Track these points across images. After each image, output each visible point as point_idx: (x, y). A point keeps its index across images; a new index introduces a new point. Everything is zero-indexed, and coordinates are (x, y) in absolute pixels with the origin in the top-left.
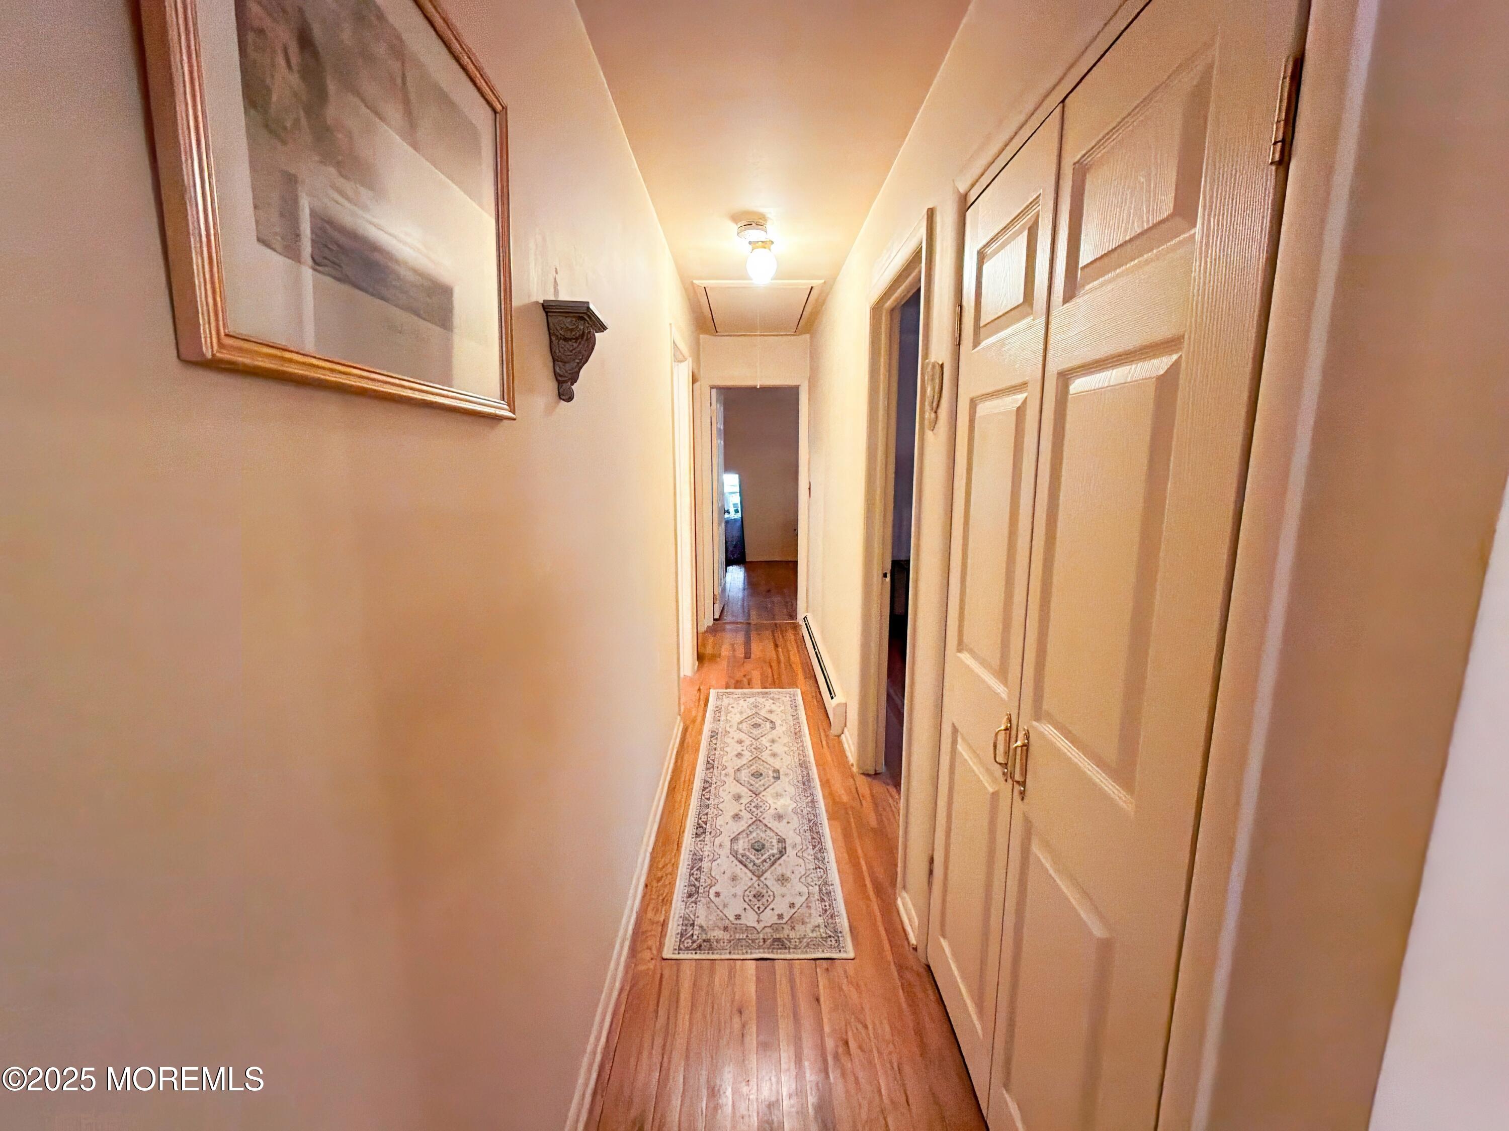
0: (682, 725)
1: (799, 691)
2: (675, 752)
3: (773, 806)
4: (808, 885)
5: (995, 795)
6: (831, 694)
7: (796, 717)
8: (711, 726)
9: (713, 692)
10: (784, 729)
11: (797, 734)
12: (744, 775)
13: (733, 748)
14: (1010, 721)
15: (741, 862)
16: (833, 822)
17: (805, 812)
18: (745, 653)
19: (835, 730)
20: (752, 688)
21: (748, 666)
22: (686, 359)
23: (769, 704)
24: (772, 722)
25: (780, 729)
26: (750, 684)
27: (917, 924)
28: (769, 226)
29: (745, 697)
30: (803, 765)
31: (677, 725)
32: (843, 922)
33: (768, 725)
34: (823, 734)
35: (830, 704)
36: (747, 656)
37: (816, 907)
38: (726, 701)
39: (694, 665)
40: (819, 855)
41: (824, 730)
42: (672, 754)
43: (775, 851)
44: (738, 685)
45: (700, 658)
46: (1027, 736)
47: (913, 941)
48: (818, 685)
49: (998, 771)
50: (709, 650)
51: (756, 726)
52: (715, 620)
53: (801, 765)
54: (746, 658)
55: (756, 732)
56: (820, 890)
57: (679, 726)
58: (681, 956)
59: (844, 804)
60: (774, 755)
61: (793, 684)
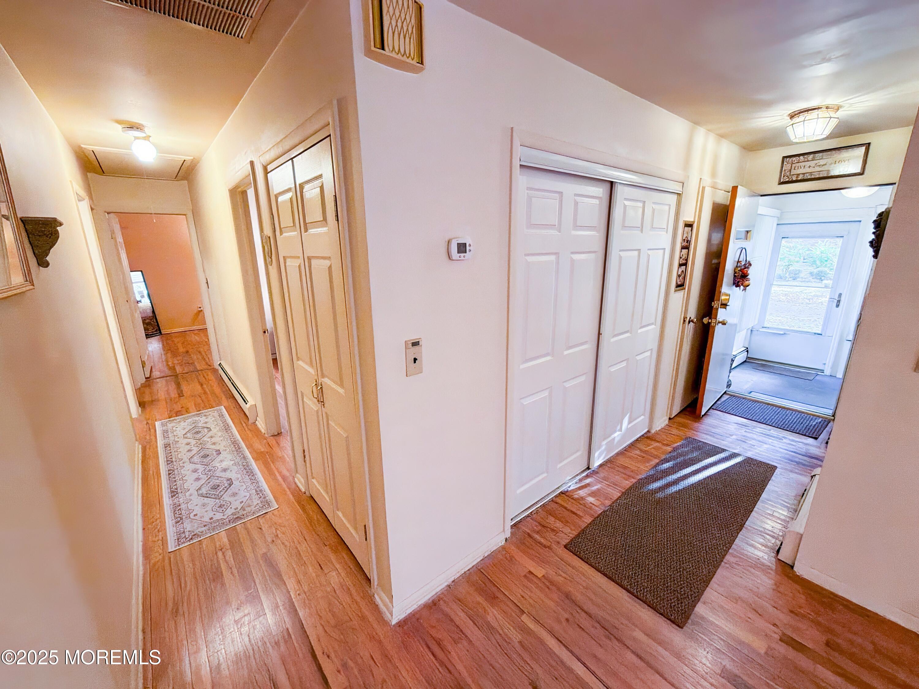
0: (140, 446)
1: (223, 407)
2: (140, 461)
3: (219, 467)
4: (248, 491)
5: (317, 412)
6: (245, 402)
7: (225, 422)
8: (163, 442)
9: (158, 424)
10: (218, 428)
11: (227, 428)
12: (196, 459)
13: (183, 449)
14: (316, 381)
15: (207, 497)
16: (258, 462)
17: (240, 463)
18: (179, 394)
19: (251, 421)
20: (189, 413)
21: (183, 401)
22: (84, 199)
23: (203, 419)
24: (208, 428)
25: (214, 431)
26: (187, 411)
27: (303, 482)
28: (146, 130)
29: (184, 420)
30: (235, 443)
31: (137, 447)
32: (270, 497)
33: (206, 430)
34: (244, 425)
35: (246, 407)
36: (181, 395)
37: (255, 497)
38: (170, 426)
39: (138, 411)
40: (253, 478)
41: (245, 423)
42: (138, 463)
43: (226, 485)
44: (178, 413)
45: (142, 404)
46: (321, 385)
47: (303, 490)
48: (236, 400)
49: (316, 400)
50: (147, 398)
51: (198, 433)
52: (146, 378)
53: (233, 443)
54: (180, 396)
55: (198, 436)
56: (256, 491)
57: (138, 448)
58: (181, 546)
59: (262, 452)
60: (214, 444)
61: (219, 404)
